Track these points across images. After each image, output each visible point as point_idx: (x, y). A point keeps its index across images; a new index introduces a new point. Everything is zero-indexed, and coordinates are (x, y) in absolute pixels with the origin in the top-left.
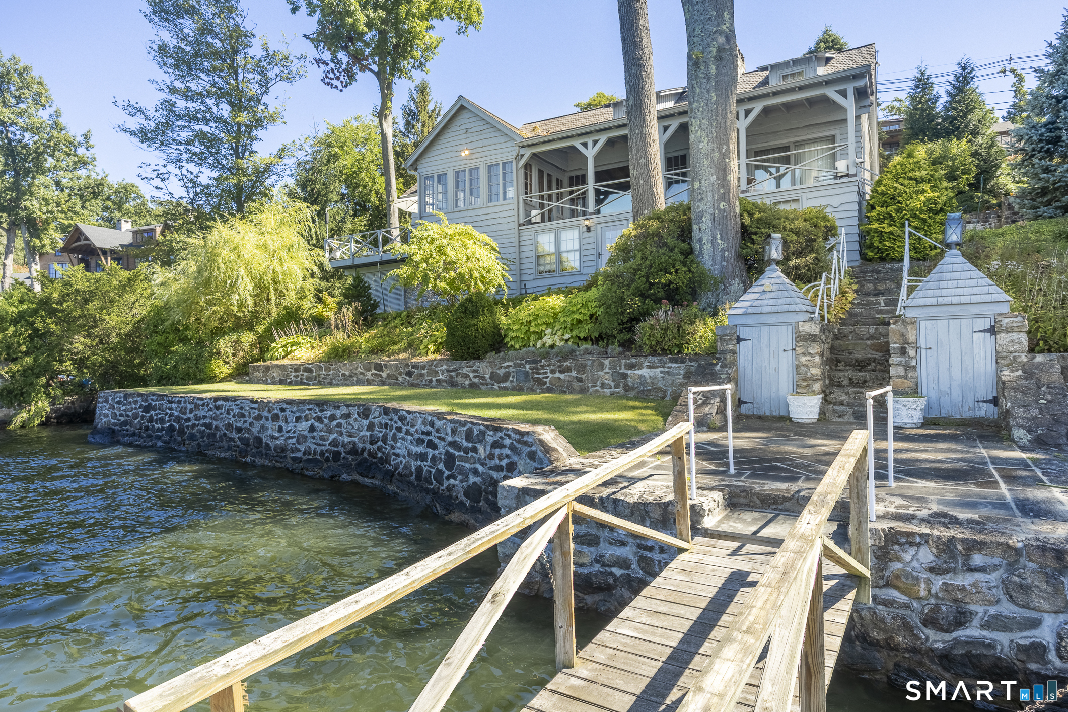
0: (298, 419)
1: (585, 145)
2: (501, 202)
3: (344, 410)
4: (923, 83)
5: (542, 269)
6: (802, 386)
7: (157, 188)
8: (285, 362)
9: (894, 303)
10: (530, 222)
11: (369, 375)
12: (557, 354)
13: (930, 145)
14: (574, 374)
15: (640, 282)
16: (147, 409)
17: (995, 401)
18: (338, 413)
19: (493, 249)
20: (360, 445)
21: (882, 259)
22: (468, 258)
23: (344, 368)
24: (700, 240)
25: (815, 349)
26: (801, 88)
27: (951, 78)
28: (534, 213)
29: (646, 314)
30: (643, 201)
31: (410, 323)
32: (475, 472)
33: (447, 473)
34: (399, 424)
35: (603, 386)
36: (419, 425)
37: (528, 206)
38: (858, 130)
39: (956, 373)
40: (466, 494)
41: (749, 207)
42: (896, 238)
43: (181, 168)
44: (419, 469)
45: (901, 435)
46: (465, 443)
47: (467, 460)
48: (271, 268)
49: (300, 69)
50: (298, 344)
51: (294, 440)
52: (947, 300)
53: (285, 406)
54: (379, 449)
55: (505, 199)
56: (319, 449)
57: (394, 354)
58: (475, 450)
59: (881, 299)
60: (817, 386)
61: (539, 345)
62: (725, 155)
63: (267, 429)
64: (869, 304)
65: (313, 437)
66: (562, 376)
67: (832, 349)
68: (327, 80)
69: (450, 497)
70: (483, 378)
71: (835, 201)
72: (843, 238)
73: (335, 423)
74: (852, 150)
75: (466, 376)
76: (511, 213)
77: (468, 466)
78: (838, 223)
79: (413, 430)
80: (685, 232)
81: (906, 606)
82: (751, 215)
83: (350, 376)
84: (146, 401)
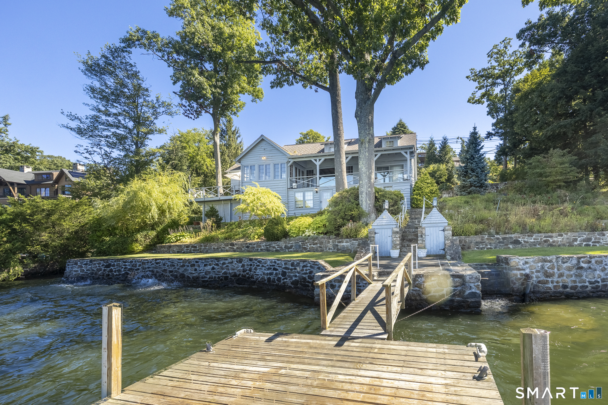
0: (205, 265)
1: (316, 160)
2: (280, 179)
3: (230, 261)
4: (432, 144)
5: (297, 206)
6: (394, 247)
7: (86, 158)
8: (177, 243)
9: (419, 222)
10: (292, 188)
11: (227, 248)
12: (311, 239)
13: (434, 165)
14: (318, 245)
15: (342, 214)
16: (108, 266)
17: (444, 250)
18: (227, 262)
19: (278, 198)
20: (238, 273)
21: (417, 207)
22: (270, 202)
23: (214, 245)
24: (362, 200)
25: (398, 236)
26: (393, 150)
27: (441, 142)
28: (294, 184)
29: (343, 225)
30: (339, 184)
31: (240, 227)
32: (296, 276)
33: (283, 278)
34: (258, 264)
35: (329, 249)
36: (269, 263)
37: (292, 182)
38: (411, 164)
39: (435, 242)
40: (292, 283)
41: (377, 190)
42: (421, 201)
43: (101, 148)
44: (269, 279)
45: (420, 259)
46: (290, 267)
47: (292, 273)
48: (167, 202)
49: (177, 111)
50: (183, 236)
51: (204, 274)
52: (433, 222)
53: (198, 260)
54: (247, 274)
55: (281, 178)
56: (217, 276)
57: (237, 239)
58: (295, 269)
59: (416, 220)
60: (398, 247)
61: (303, 235)
62: (371, 173)
63: (188, 270)
64: (413, 222)
65: (214, 272)
66: (314, 246)
67: (402, 236)
68: (186, 114)
69: (285, 285)
70: (281, 248)
71: (403, 188)
72: (406, 200)
73: (225, 265)
74: (408, 172)
75: (274, 247)
76: (284, 184)
77: (292, 274)
78: (404, 195)
79: (265, 265)
80: (357, 197)
81: (419, 291)
82: (378, 193)
83: (217, 249)
84: (107, 262)
